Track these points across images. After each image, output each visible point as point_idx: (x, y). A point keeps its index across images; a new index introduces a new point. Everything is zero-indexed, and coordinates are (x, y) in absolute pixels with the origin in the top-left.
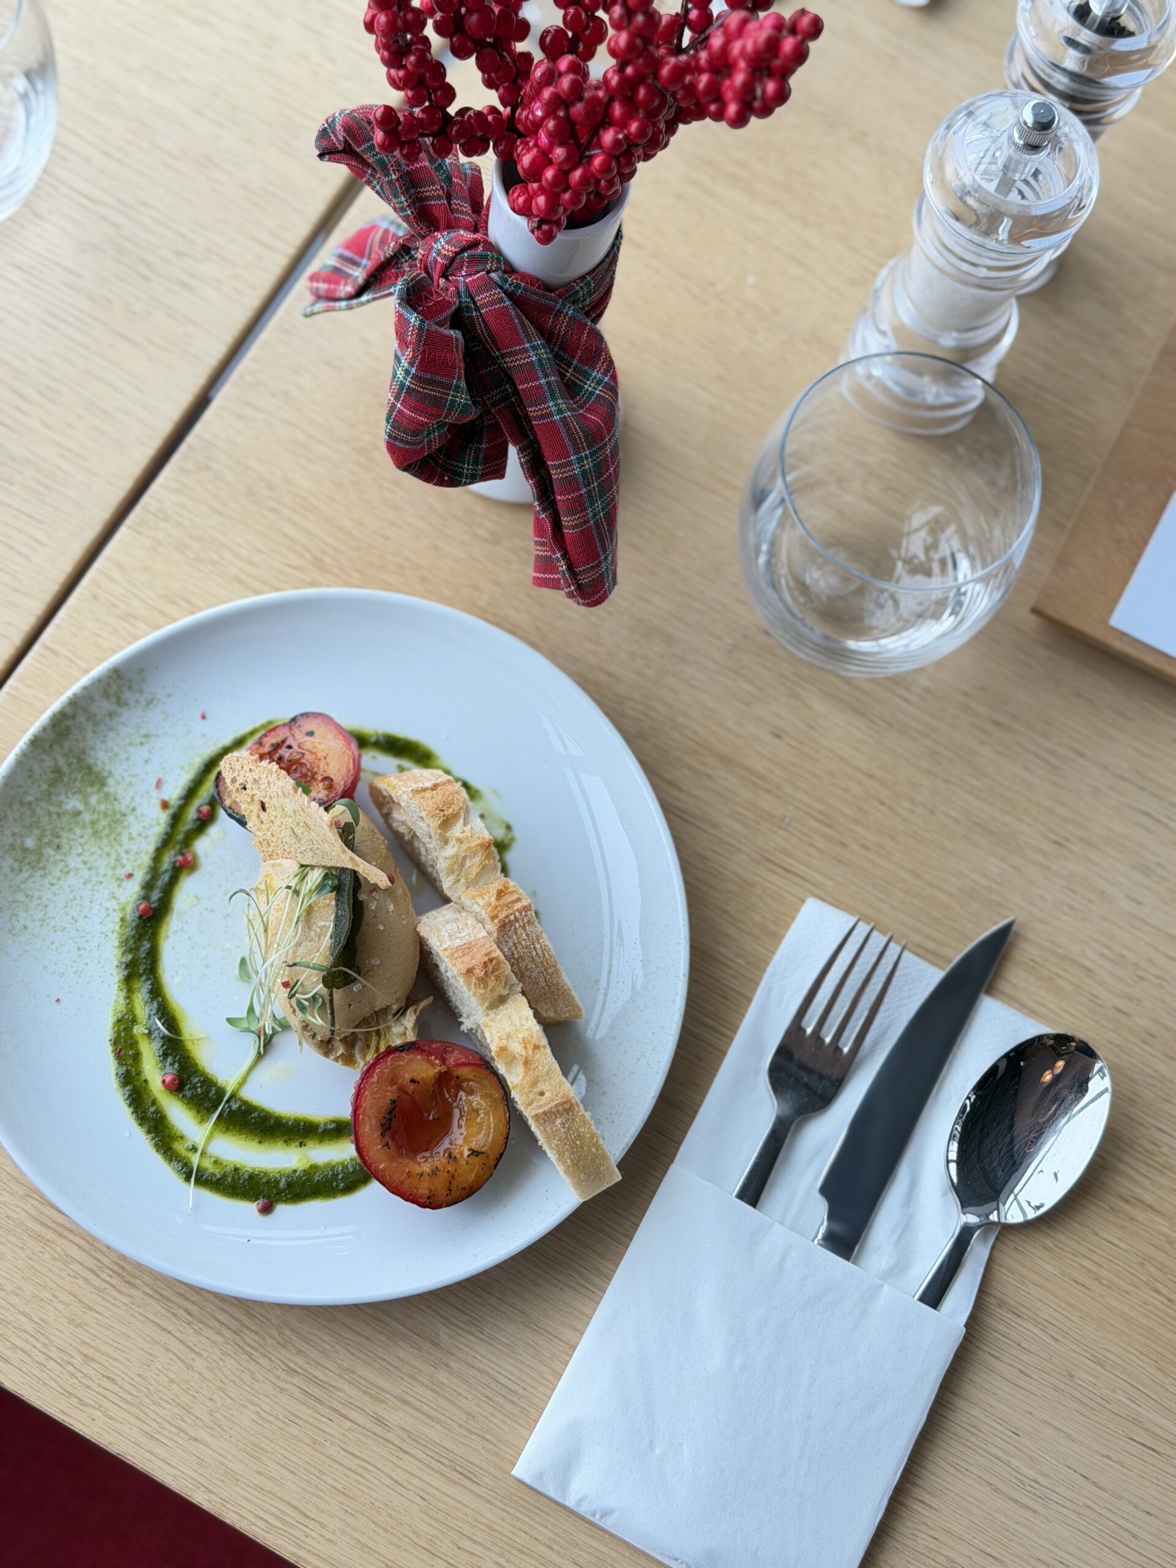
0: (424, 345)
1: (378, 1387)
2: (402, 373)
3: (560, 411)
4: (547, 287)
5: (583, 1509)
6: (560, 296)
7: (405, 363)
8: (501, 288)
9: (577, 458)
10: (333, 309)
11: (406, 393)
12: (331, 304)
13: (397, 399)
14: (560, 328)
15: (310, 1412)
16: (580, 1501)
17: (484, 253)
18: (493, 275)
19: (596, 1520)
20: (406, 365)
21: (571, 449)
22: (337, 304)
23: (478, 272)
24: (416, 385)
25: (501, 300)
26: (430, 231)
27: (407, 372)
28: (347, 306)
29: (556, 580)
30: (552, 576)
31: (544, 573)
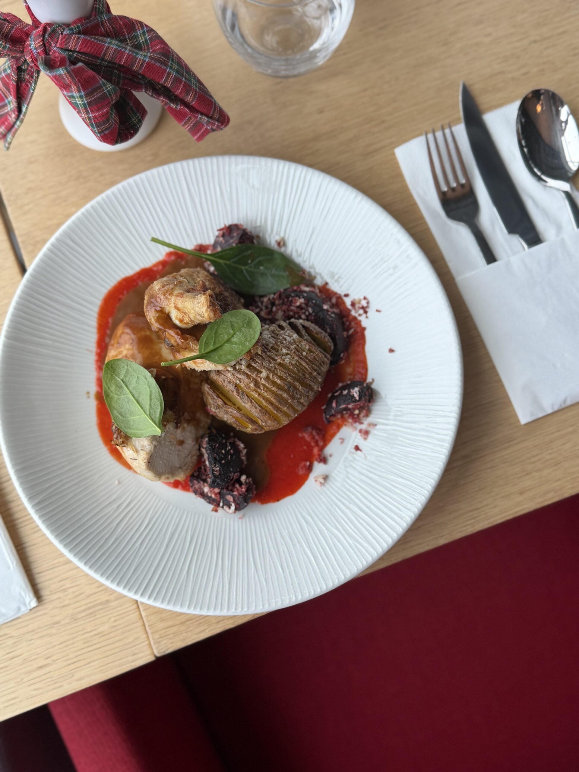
0: (76, 77)
2: (79, 100)
3: (145, 56)
4: (88, 18)
5: (556, 408)
6: (95, 16)
7: (76, 94)
8: (74, 34)
9: (170, 68)
10: (17, 130)
11: (89, 107)
12: (14, 130)
13: (87, 113)
14: (109, 28)
16: (553, 407)
17: (52, 29)
18: (65, 32)
19: (563, 406)
20: (78, 94)
21: (163, 67)
22: (16, 126)
23: (58, 38)
24: (89, 99)
25: (79, 38)
26: (23, 45)
27: (81, 97)
28: (20, 122)
29: (207, 129)
30: (203, 129)
31: (198, 132)
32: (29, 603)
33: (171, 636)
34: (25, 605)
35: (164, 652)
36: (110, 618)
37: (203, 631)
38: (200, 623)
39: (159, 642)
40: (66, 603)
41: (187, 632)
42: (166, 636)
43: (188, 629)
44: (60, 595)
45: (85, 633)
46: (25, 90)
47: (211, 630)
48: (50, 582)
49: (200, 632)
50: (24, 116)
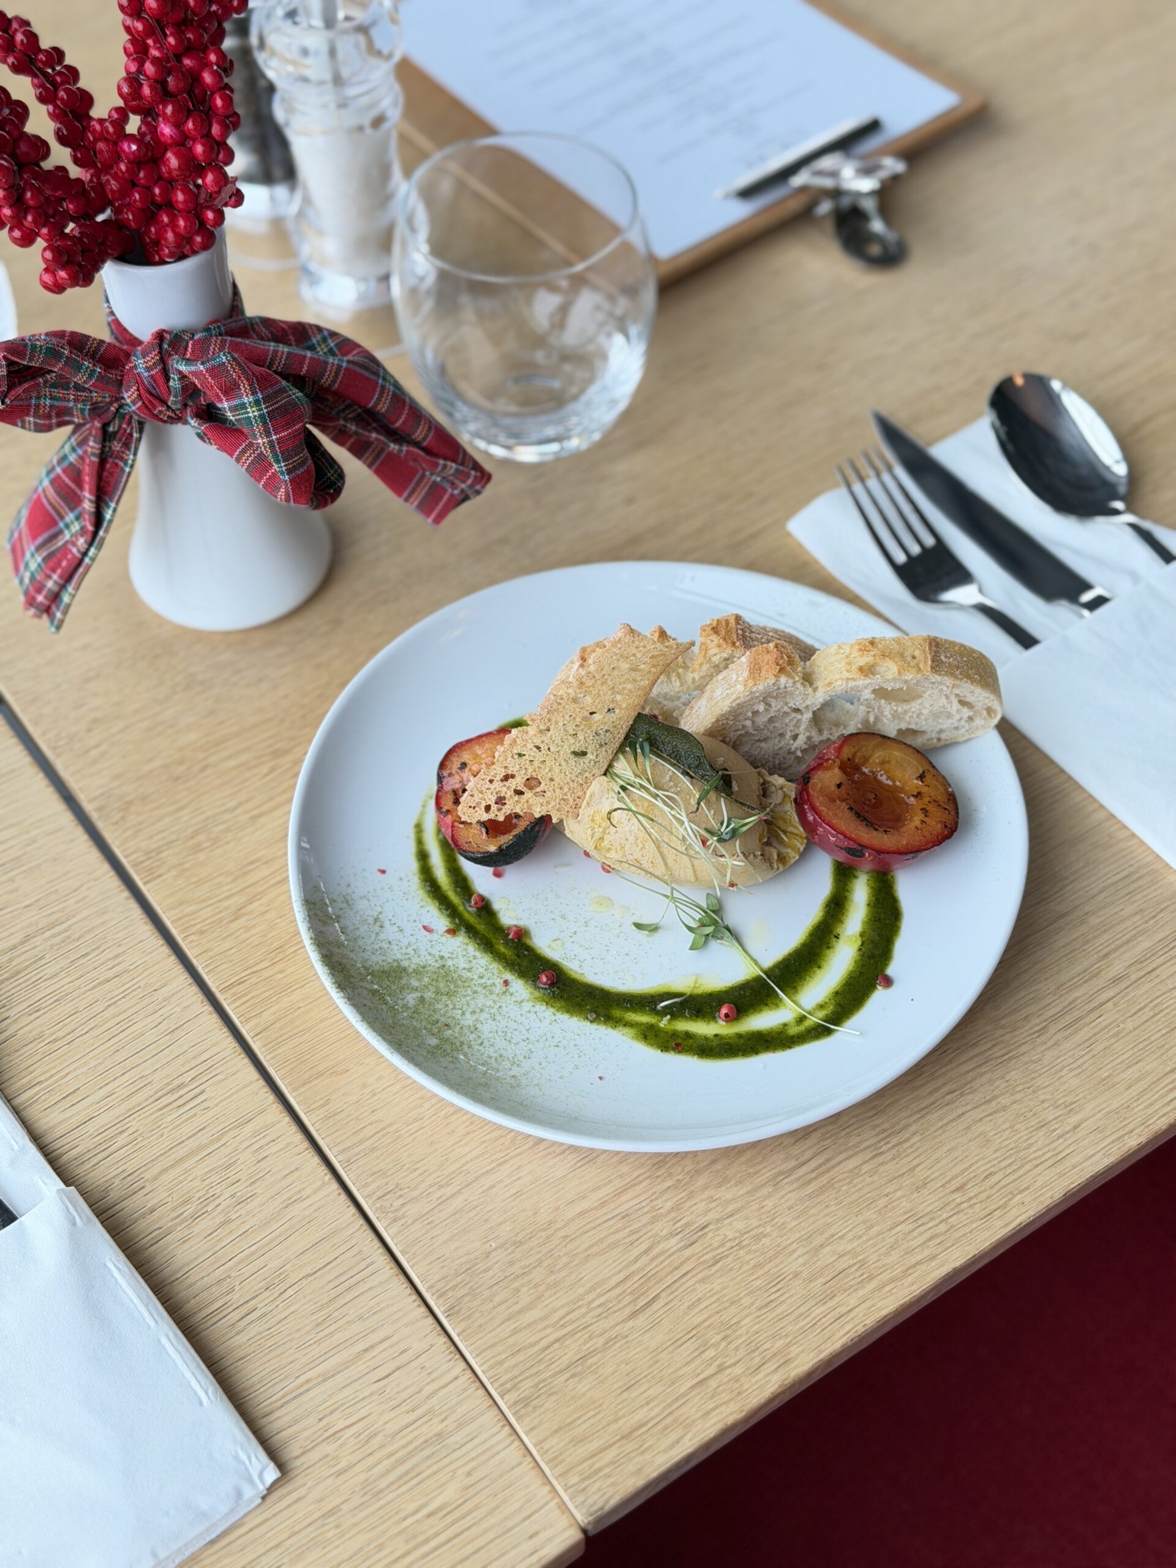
1: (1085, 971)
15: (1086, 1029)
22: (85, 563)
24: (272, 405)
28: (96, 549)
29: (452, 495)
30: (446, 497)
31: (437, 504)
32: (261, 1476)
33: (606, 1471)
34: (251, 1482)
35: (602, 1508)
36: (455, 1471)
37: (678, 1442)
38: (666, 1428)
39: (583, 1490)
40: (343, 1464)
41: (643, 1453)
42: (596, 1472)
43: (641, 1447)
44: (329, 1448)
45: (405, 1519)
46: (111, 474)
47: (695, 1436)
48: (294, 1428)
49: (672, 1447)
50: (107, 531)
